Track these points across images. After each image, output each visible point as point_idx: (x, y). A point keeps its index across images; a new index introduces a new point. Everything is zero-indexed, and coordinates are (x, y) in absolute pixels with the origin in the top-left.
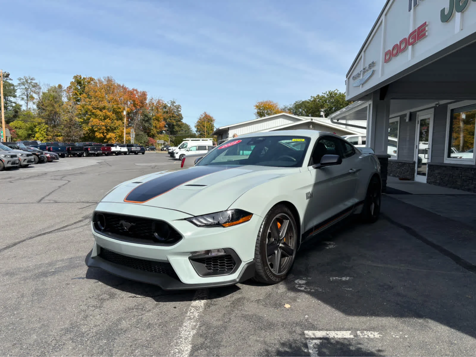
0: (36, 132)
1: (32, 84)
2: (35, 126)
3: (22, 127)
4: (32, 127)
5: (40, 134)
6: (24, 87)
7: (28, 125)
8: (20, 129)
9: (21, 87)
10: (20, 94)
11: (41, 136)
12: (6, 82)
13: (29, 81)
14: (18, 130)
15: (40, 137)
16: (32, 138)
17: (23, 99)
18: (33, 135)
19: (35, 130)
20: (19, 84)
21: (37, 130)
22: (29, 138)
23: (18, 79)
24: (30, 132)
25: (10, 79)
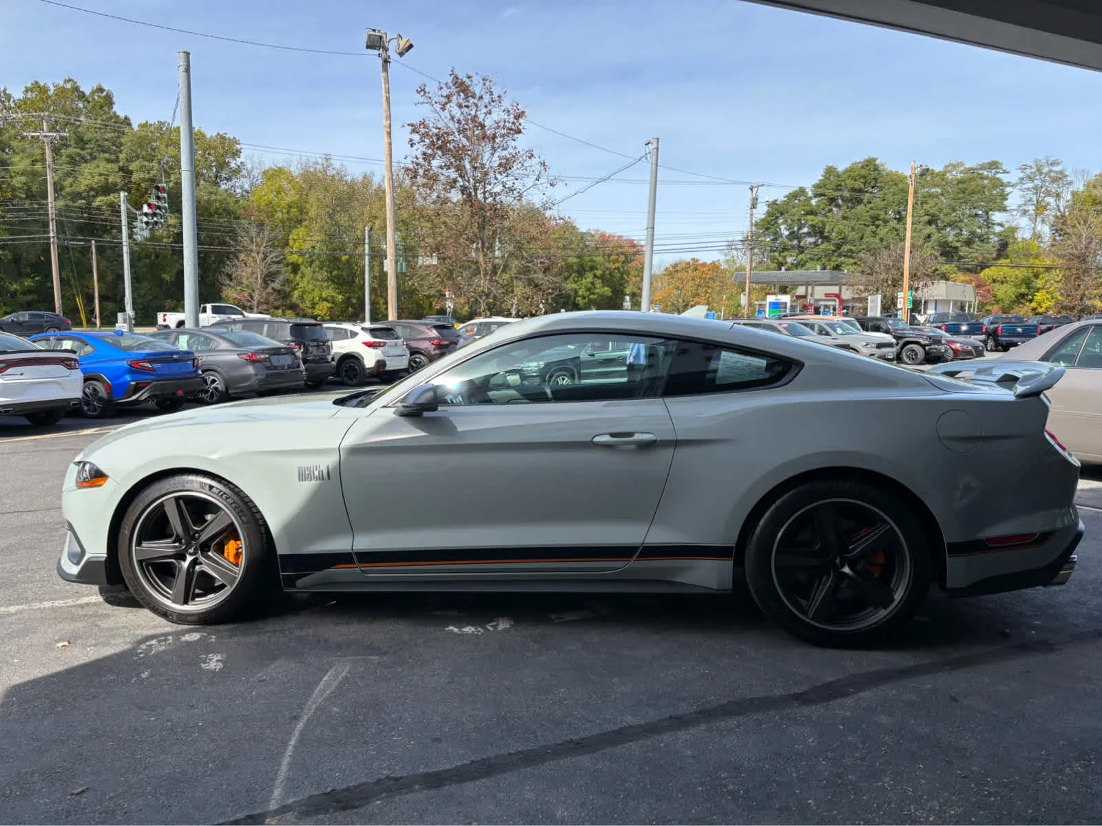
0: (1038, 290)
1: (1052, 174)
2: (1037, 276)
3: (1008, 279)
4: (1029, 279)
5: (1047, 293)
6: (1030, 185)
7: (1020, 273)
8: (1002, 283)
9: (1025, 186)
10: (1021, 201)
11: (1048, 299)
12: (995, 178)
13: (1045, 170)
14: (997, 286)
15: (1046, 301)
16: (1028, 304)
17: (1025, 212)
18: (1030, 297)
19: (1034, 284)
20: (1022, 179)
21: (1039, 283)
22: (1020, 303)
23: (1021, 169)
24: (1023, 290)
25: (1005, 172)
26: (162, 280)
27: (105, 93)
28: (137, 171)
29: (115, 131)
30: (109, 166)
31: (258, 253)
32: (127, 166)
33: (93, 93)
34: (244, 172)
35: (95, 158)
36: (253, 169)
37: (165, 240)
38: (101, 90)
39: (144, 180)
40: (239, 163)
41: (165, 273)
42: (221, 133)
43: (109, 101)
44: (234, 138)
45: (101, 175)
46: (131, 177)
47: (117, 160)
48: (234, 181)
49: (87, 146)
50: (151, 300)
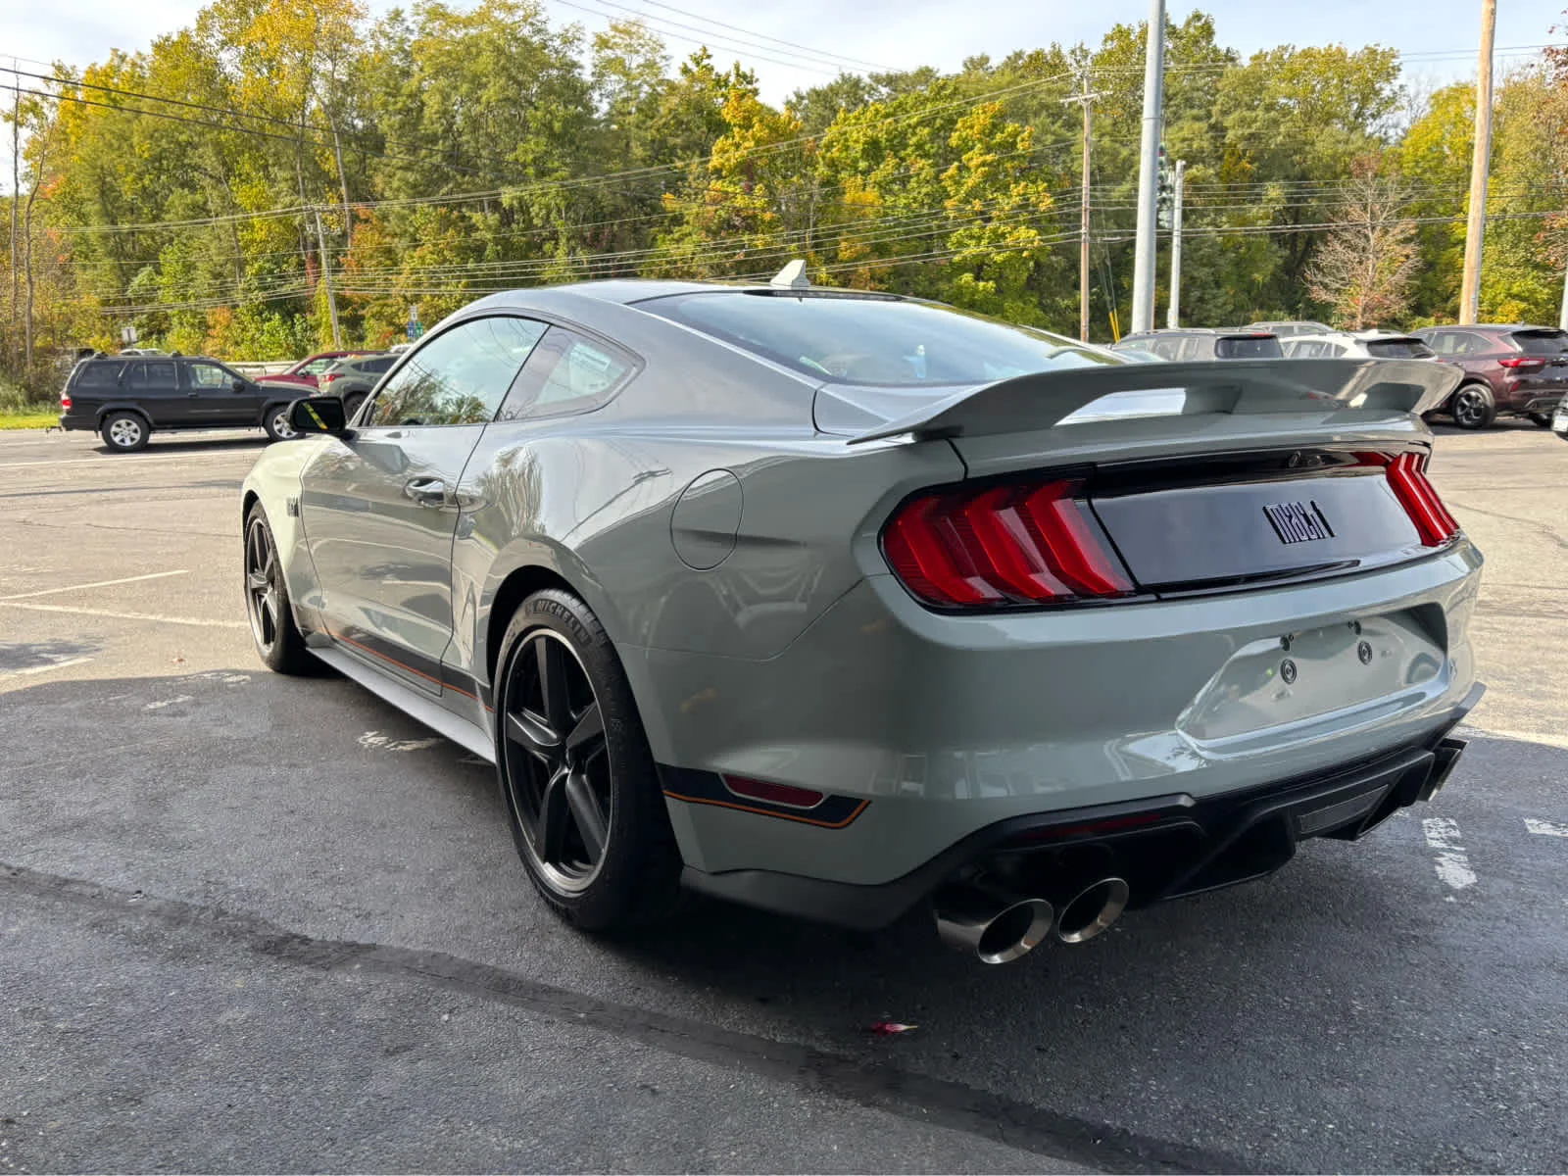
26: (1253, 282)
27: (1203, 21)
28: (1234, 127)
29: (1209, 74)
30: (1197, 125)
31: (1373, 228)
32: (1222, 123)
33: (1188, 24)
34: (1404, 102)
35: (1179, 118)
36: (1417, 94)
37: (1260, 222)
38: (1198, 17)
39: (1244, 138)
40: (1396, 88)
41: (1257, 271)
42: (1372, 45)
43: (1208, 32)
44: (1391, 49)
45: (1184, 140)
46: (1224, 137)
47: (1209, 115)
48: (1384, 117)
49: (1172, 103)
50: (1231, 312)
